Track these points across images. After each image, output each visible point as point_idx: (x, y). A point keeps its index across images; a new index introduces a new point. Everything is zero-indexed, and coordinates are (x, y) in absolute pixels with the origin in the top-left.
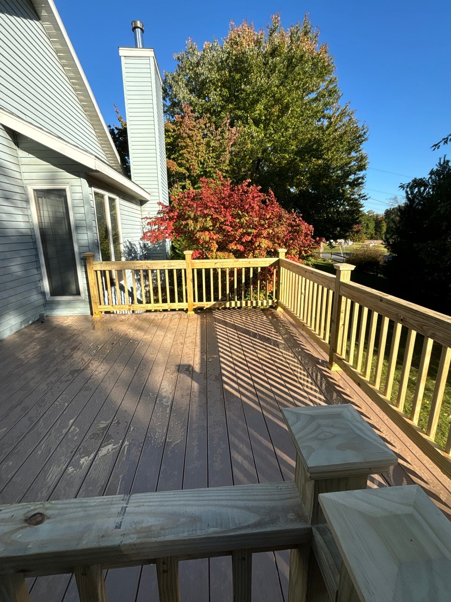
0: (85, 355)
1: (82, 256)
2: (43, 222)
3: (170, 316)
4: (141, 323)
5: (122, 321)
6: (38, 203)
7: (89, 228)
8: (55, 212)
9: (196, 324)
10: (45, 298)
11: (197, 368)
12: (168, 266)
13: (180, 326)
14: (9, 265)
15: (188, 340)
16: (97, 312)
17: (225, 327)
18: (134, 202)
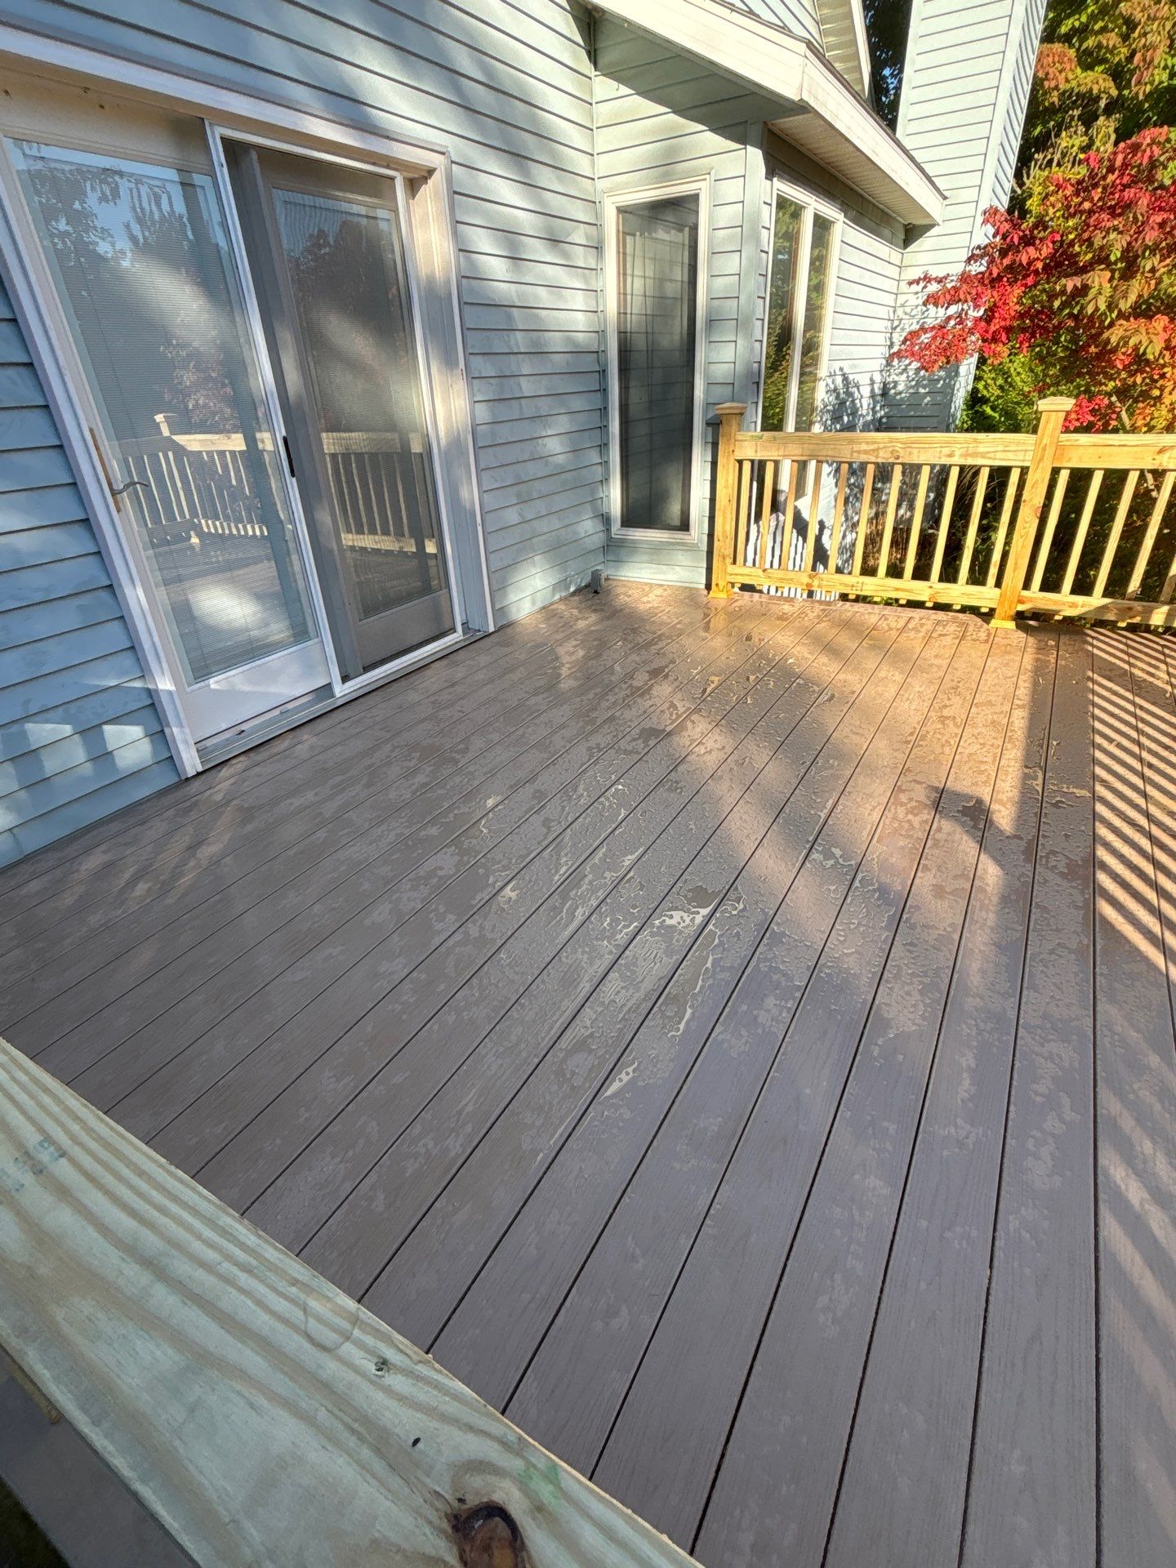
0: (679, 695)
1: (710, 415)
2: (629, 311)
3: (929, 626)
4: (835, 631)
5: (782, 617)
6: (625, 254)
7: (742, 324)
8: (660, 281)
9: (1017, 665)
10: (608, 530)
11: (1004, 817)
13: (960, 664)
14: (544, 434)
15: (982, 716)
16: (722, 584)
17: (1129, 695)
18: (887, 232)
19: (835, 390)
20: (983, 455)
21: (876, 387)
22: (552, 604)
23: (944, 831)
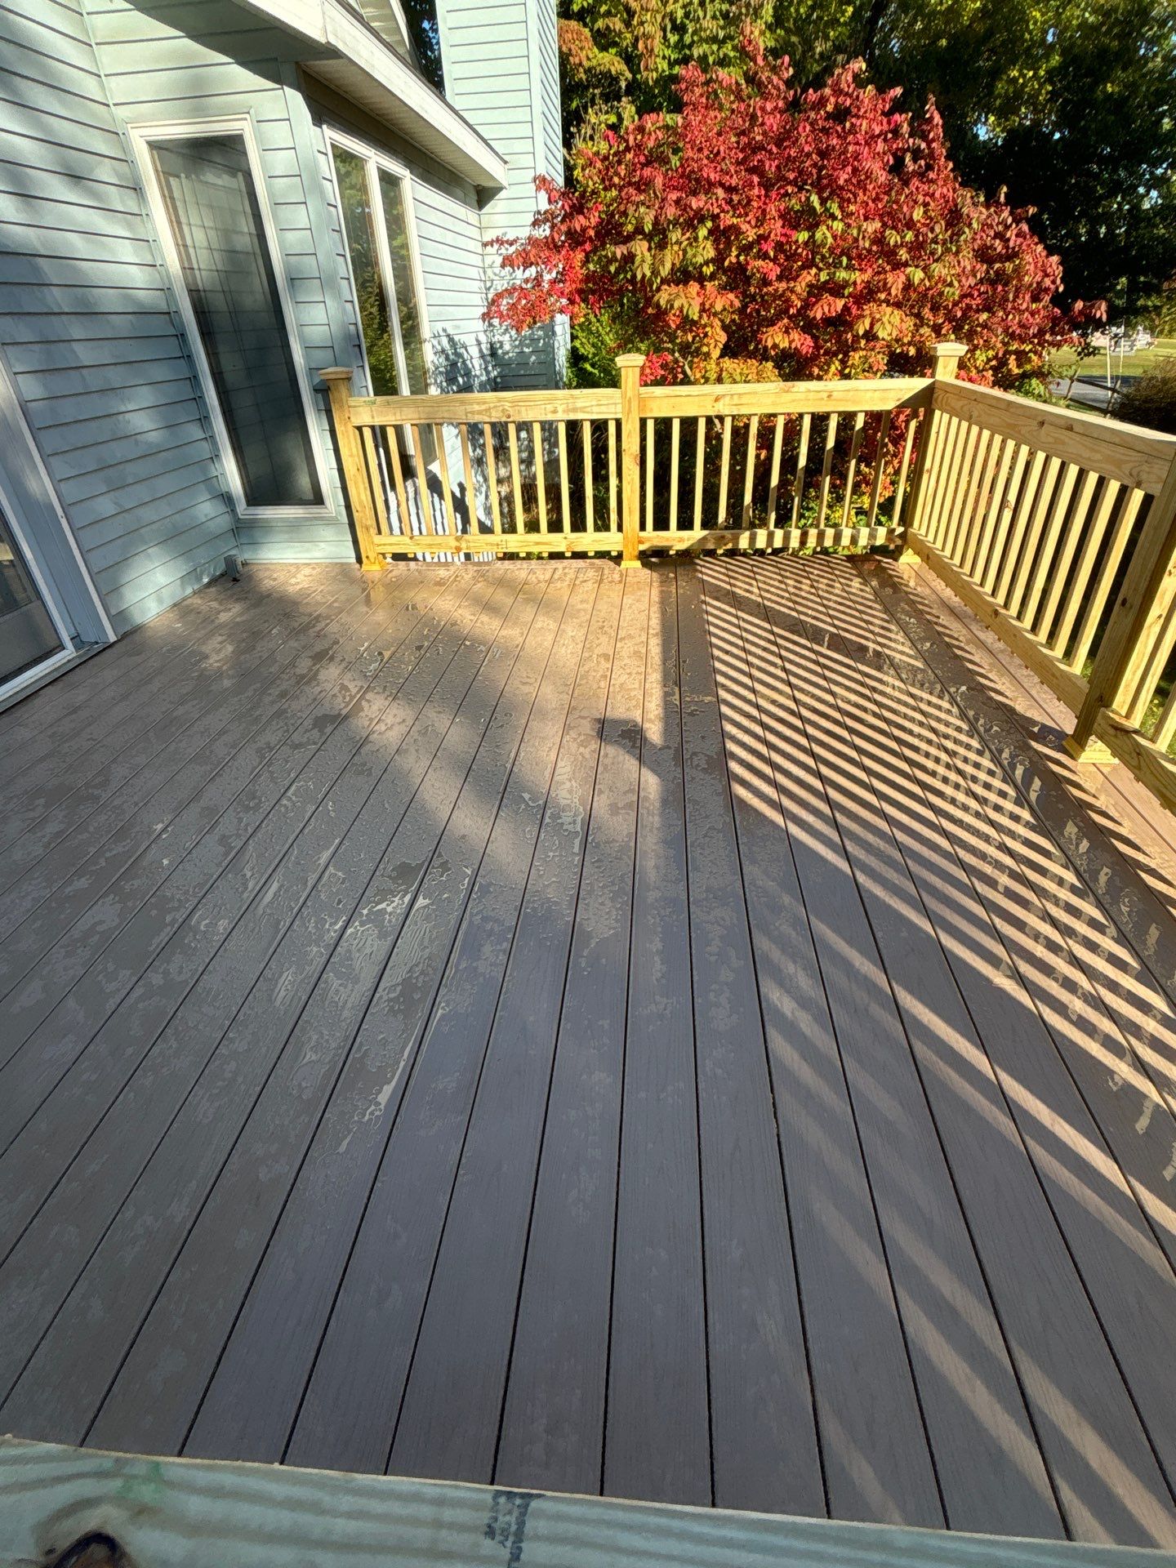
0: (349, 675)
1: (316, 381)
2: (195, 266)
3: (571, 575)
4: (491, 590)
5: (440, 583)
6: (172, 198)
7: (327, 282)
8: (227, 233)
9: (647, 600)
10: (233, 511)
11: (654, 732)
12: (567, 411)
13: (603, 606)
14: (124, 409)
15: (626, 648)
16: (372, 555)
17: (733, 611)
18: (459, 192)
19: (443, 351)
20: (582, 410)
21: (484, 347)
22: (184, 600)
23: (610, 755)
